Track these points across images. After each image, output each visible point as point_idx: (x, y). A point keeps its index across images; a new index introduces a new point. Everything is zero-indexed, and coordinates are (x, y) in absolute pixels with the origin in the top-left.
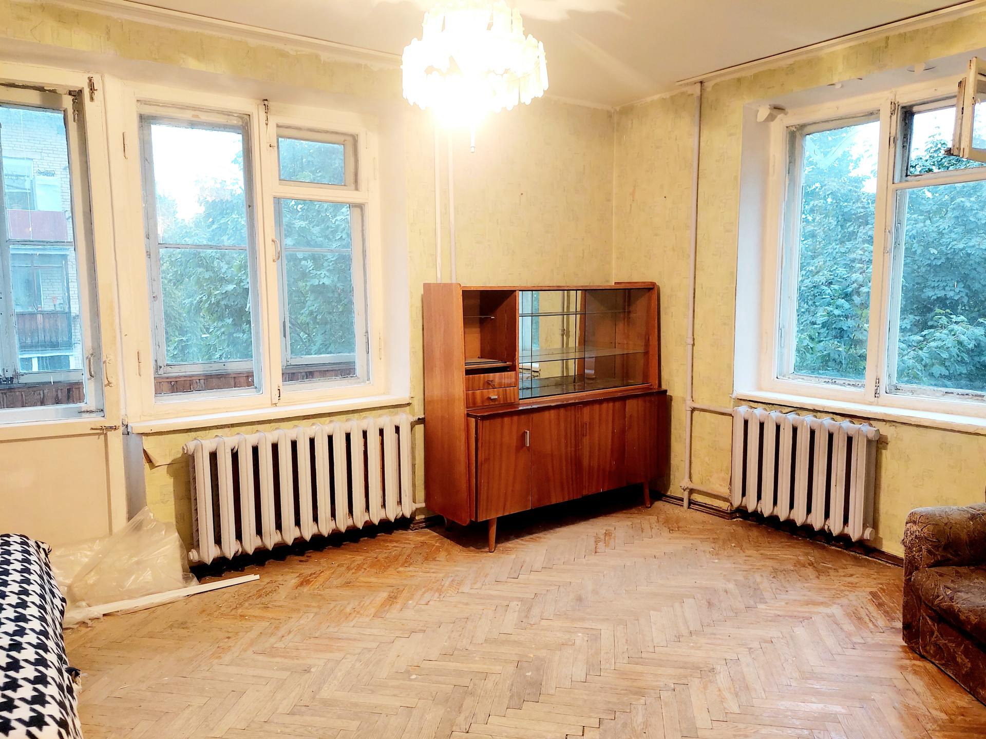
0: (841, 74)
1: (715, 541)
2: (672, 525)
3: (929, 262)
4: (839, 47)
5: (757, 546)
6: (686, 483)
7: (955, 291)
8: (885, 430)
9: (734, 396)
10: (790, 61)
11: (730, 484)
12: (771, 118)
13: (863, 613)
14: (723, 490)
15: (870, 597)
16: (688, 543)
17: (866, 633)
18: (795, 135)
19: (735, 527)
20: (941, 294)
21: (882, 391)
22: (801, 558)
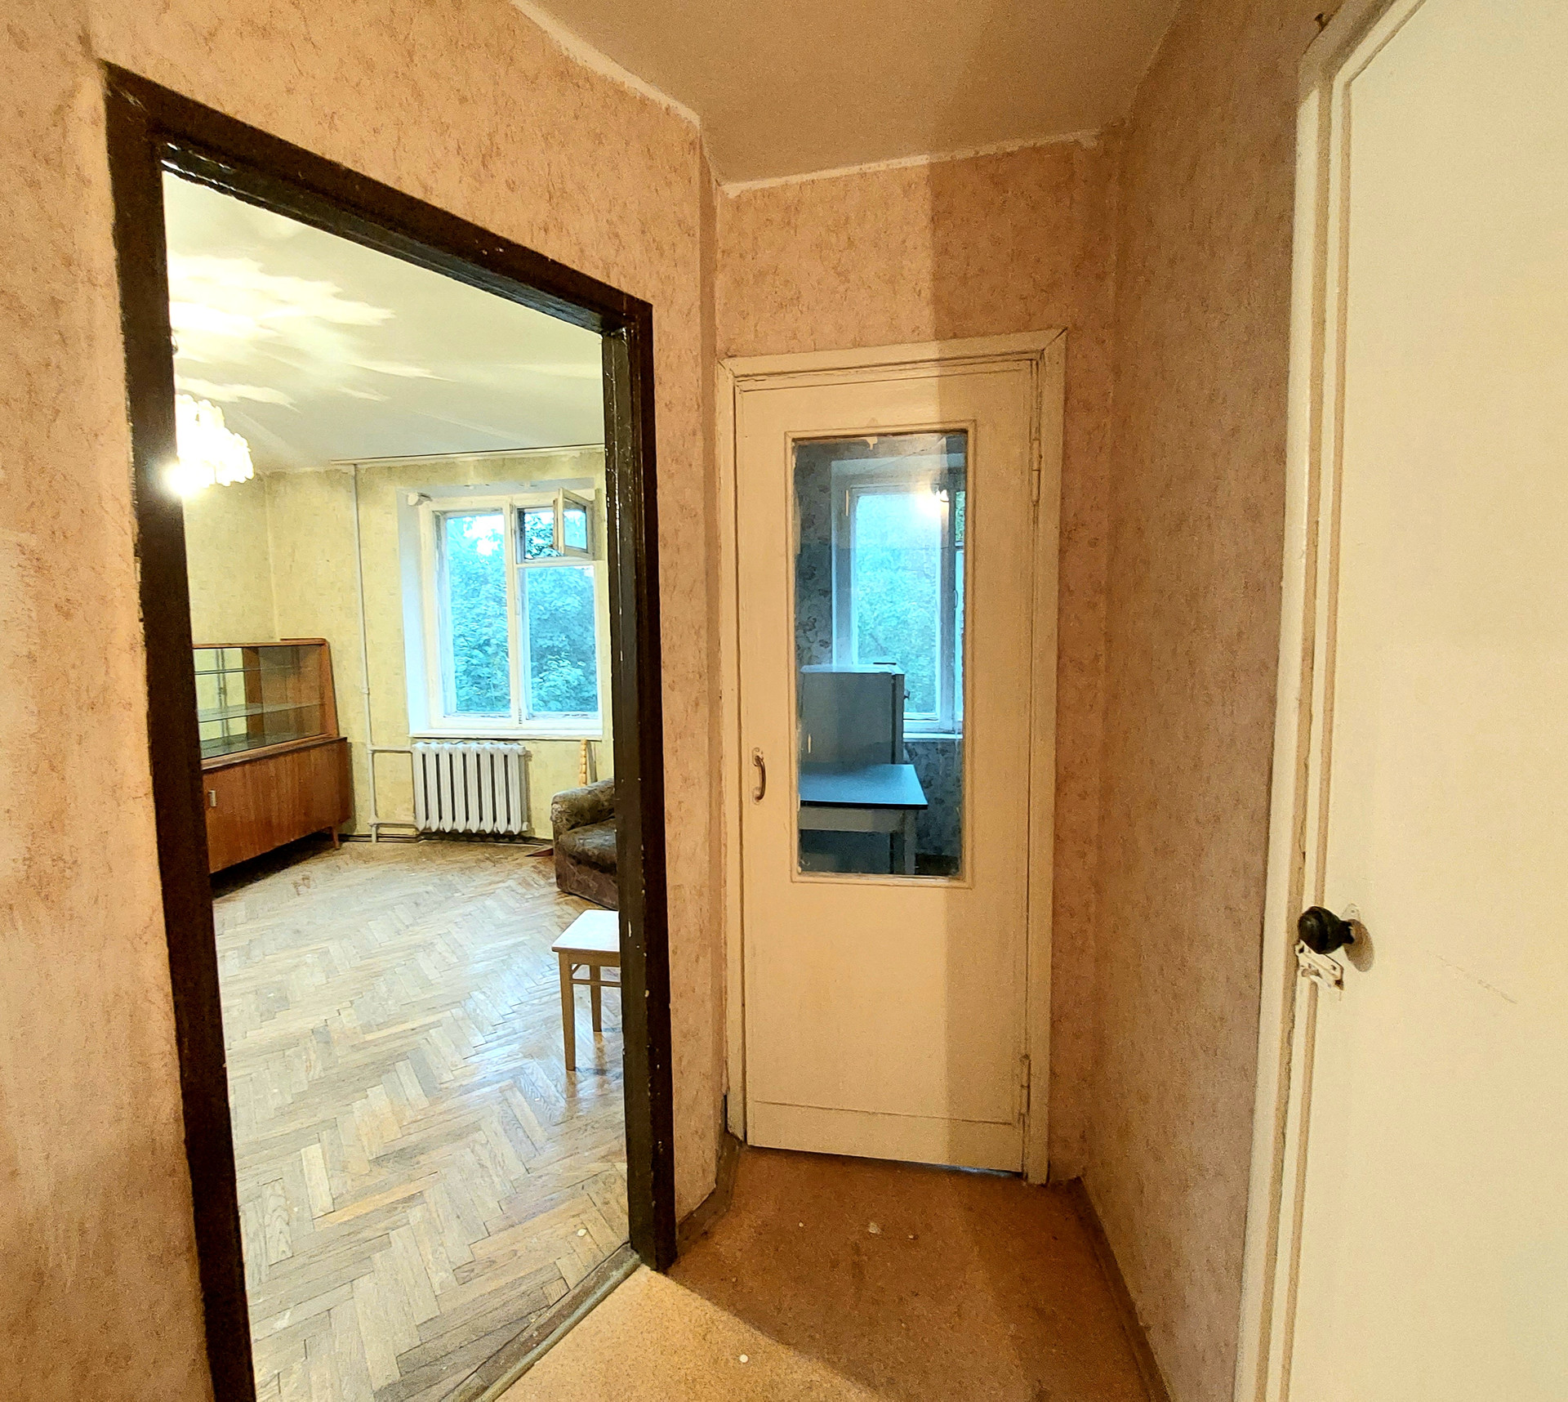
0: (473, 479)
1: (409, 860)
2: (367, 858)
3: (539, 616)
4: (470, 459)
5: (444, 856)
6: (373, 820)
7: (560, 641)
8: (530, 747)
9: (410, 735)
10: (433, 462)
11: (415, 812)
12: (419, 503)
13: (529, 879)
14: (409, 819)
15: (532, 869)
16: (385, 867)
17: (533, 891)
18: (439, 518)
19: (423, 846)
20: (550, 643)
21: (523, 719)
22: (479, 857)
